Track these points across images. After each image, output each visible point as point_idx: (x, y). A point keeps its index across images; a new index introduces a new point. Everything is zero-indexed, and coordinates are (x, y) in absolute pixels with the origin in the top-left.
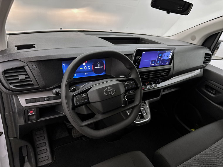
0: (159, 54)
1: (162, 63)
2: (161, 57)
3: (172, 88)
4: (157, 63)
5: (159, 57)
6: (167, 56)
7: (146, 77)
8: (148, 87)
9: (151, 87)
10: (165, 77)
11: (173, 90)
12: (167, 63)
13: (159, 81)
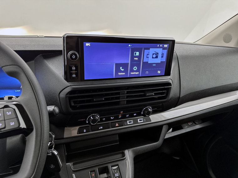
0: (133, 50)
1: (147, 72)
2: (139, 57)
3: (197, 123)
4: (132, 70)
5: (133, 57)
6: (154, 56)
7: (106, 99)
8: (129, 122)
9: (136, 122)
10: (162, 102)
11: (198, 127)
12: (159, 72)
13: (147, 109)
